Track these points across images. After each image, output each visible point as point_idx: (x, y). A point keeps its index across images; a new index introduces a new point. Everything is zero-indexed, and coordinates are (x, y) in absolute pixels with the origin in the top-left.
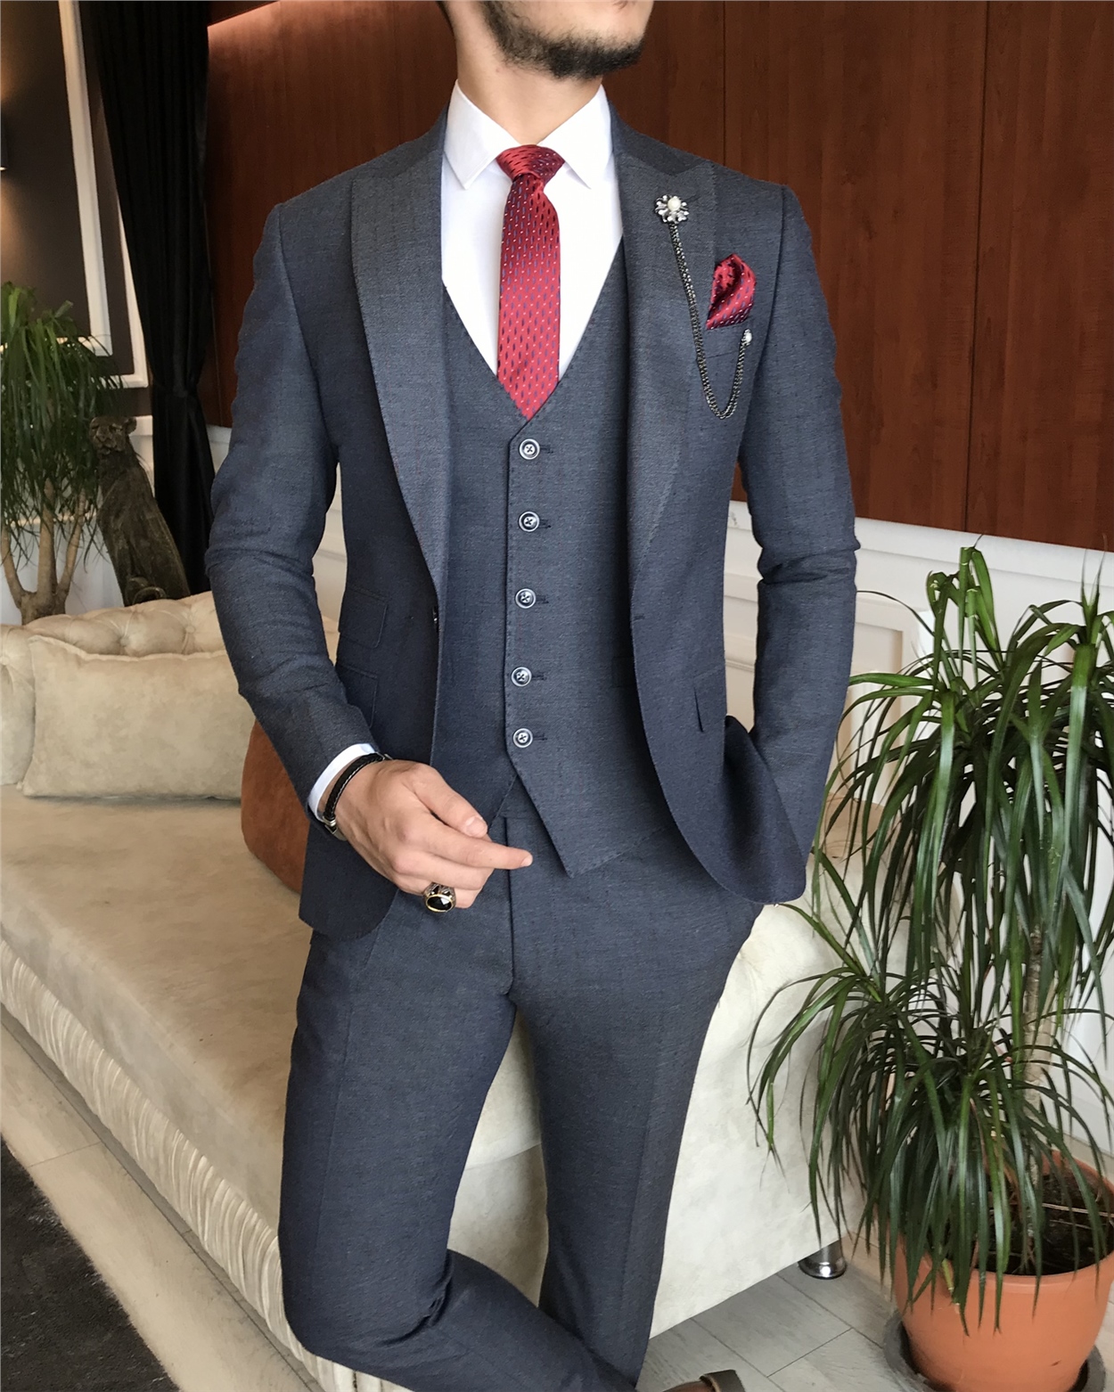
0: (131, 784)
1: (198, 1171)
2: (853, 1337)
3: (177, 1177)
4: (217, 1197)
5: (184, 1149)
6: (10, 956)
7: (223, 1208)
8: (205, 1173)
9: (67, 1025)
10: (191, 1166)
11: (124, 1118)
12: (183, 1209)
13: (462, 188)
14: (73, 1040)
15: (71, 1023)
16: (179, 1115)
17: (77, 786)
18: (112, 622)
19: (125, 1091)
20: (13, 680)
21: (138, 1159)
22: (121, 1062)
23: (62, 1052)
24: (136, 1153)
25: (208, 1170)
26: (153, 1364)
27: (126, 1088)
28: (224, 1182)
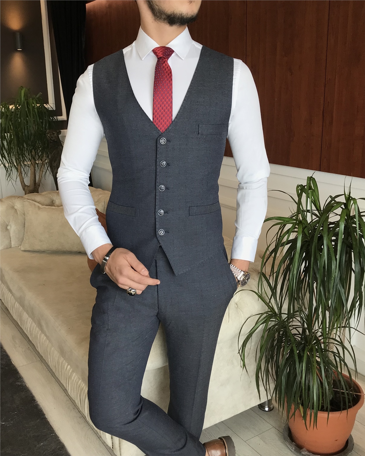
0: (55, 247)
1: (67, 370)
2: (273, 430)
3: (61, 372)
4: (72, 378)
5: (64, 363)
6: (15, 301)
7: (74, 381)
8: (69, 371)
9: (31, 322)
10: (65, 368)
11: (46, 353)
12: (63, 382)
14: (32, 327)
15: (32, 322)
16: (62, 352)
17: (37, 247)
18: (50, 196)
20: (18, 213)
21: (50, 366)
22: (46, 335)
23: (29, 331)
24: (50, 364)
25: (70, 370)
26: (51, 430)
27: (47, 343)
28: (75, 373)
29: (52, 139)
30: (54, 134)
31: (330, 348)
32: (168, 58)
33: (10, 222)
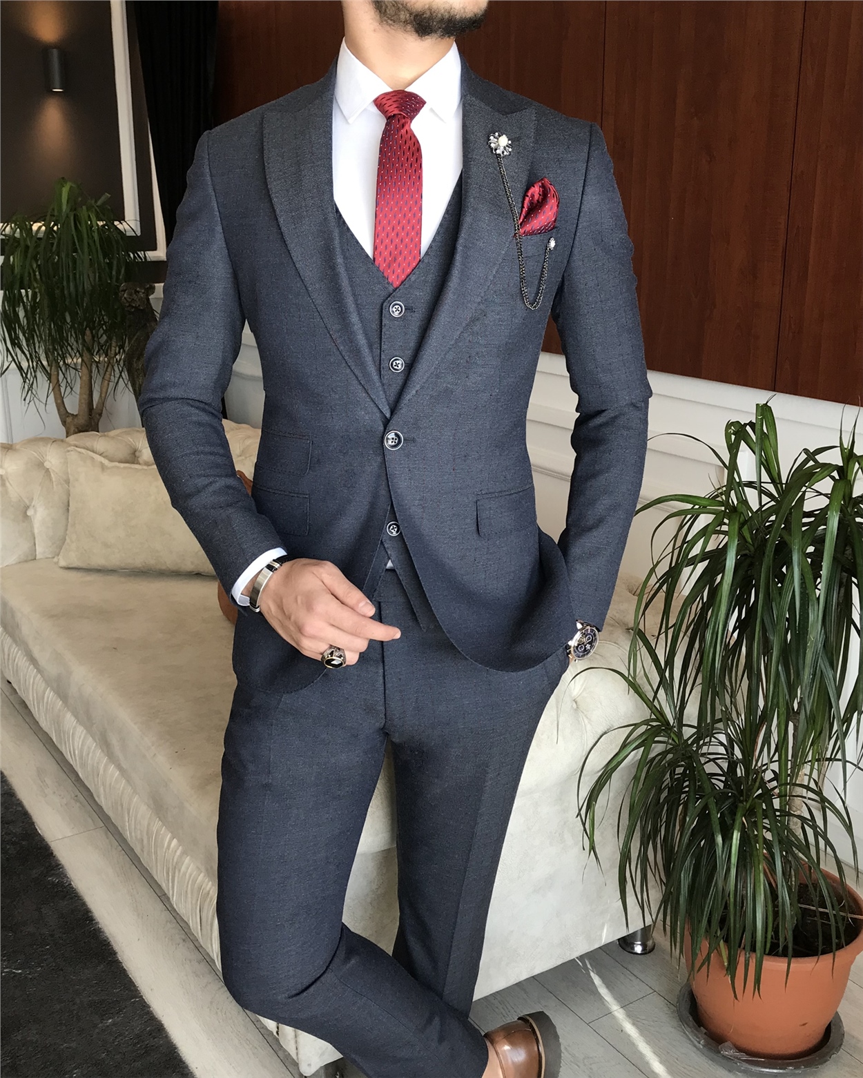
0: (139, 561)
1: (171, 850)
2: (655, 998)
3: (156, 853)
4: (183, 869)
5: (162, 833)
6: (43, 685)
7: (187, 877)
8: (176, 851)
9: (82, 737)
10: (165, 845)
11: (120, 808)
12: (160, 877)
13: (348, 123)
14: (86, 748)
15: (84, 738)
16: (159, 807)
17: (98, 561)
18: (129, 438)
19: (121, 789)
20: (54, 479)
21: (129, 839)
22: (119, 767)
23: (77, 758)
24: (127, 835)
25: (178, 849)
26: (132, 988)
27: (122, 786)
28: (188, 857)
29: (134, 305)
30: (138, 292)
31: (794, 809)
32: (412, 118)
33: (33, 499)
